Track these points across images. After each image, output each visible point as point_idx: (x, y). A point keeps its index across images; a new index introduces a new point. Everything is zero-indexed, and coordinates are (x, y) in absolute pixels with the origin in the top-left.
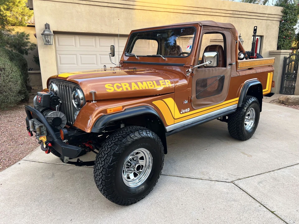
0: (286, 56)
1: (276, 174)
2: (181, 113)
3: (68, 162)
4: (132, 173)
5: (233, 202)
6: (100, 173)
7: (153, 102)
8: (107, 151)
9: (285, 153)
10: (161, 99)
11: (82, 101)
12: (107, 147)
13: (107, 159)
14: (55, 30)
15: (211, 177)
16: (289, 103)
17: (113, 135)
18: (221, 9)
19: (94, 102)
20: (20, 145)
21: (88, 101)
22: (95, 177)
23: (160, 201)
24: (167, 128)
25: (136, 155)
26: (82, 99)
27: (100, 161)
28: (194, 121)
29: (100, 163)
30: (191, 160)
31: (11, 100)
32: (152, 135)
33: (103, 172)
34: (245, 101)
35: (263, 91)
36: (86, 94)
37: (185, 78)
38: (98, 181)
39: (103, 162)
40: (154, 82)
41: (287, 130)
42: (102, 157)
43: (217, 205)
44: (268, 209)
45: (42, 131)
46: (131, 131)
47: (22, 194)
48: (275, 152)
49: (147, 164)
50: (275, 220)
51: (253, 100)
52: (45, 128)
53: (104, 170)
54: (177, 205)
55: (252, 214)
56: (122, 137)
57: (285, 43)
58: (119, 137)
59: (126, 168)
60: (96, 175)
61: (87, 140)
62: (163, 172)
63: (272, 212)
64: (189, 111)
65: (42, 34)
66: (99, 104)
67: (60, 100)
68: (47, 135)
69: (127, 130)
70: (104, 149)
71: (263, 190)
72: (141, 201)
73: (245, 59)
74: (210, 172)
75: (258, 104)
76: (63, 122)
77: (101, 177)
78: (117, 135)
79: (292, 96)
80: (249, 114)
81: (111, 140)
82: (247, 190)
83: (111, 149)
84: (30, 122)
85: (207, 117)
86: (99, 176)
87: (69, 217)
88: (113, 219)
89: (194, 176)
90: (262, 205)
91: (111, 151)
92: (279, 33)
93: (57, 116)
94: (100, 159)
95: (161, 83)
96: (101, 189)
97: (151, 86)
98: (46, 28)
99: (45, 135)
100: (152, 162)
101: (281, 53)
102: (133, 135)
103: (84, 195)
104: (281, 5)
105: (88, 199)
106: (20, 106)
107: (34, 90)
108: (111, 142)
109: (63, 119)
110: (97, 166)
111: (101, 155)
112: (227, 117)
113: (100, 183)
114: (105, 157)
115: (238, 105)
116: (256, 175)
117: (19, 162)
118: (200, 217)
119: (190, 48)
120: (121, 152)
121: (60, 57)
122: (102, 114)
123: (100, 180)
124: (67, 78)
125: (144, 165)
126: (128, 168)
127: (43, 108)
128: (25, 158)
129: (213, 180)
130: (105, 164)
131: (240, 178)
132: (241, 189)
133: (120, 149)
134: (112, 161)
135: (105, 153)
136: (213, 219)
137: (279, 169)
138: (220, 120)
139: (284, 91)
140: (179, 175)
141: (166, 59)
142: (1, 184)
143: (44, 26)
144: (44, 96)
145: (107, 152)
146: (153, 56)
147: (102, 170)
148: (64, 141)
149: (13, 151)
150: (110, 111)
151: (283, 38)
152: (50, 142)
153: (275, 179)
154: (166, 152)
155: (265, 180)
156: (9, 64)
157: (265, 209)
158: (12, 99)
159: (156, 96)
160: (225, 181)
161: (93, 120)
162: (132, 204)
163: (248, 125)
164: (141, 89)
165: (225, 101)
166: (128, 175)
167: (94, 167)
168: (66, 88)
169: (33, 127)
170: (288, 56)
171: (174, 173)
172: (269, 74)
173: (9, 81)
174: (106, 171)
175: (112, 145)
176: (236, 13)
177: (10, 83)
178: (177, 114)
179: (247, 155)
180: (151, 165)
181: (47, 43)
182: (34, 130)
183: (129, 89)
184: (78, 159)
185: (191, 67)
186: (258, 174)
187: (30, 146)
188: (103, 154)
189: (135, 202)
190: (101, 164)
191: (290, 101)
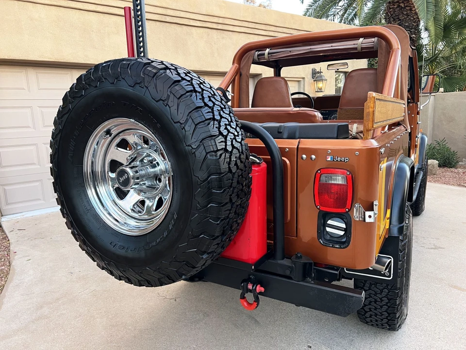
18: (290, 27)
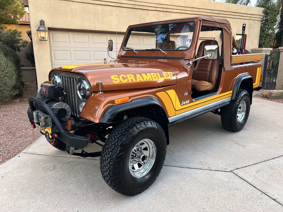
0: (267, 53)
1: (272, 163)
2: (182, 104)
3: (73, 153)
4: (136, 163)
5: (236, 191)
6: (107, 164)
7: (157, 94)
8: (114, 141)
9: (276, 143)
10: (164, 90)
11: (88, 92)
12: (115, 138)
13: (114, 150)
14: (50, 26)
15: (210, 167)
16: (271, 97)
17: (119, 126)
18: (207, 9)
19: (101, 93)
20: (18, 138)
21: (94, 92)
22: (102, 168)
23: (164, 191)
24: (169, 119)
25: (140, 146)
26: (88, 90)
27: (107, 152)
28: (193, 113)
29: (107, 153)
30: (189, 151)
31: (6, 95)
32: (157, 126)
33: (110, 162)
34: (238, 93)
35: (254, 84)
36: (93, 85)
37: (186, 70)
38: (105, 172)
39: (111, 153)
40: (158, 74)
41: (274, 122)
42: (109, 148)
43: (221, 194)
44: (270, 197)
45: (47, 122)
46: (137, 122)
47: (25, 186)
48: (267, 143)
49: (151, 155)
50: (278, 207)
51: (245, 93)
52: (50, 120)
53: (112, 160)
54: (181, 194)
55: (256, 201)
56: (129, 127)
57: (266, 41)
58: (126, 128)
59: (131, 159)
60: (102, 166)
61: (92, 131)
62: (165, 162)
63: (274, 200)
64: (189, 103)
65: (37, 30)
66: (106, 95)
67: (64, 92)
68: (52, 126)
69: (133, 121)
70: (111, 140)
71: (262, 178)
72: (145, 191)
73: (238, 54)
74: (209, 162)
75: (249, 97)
76: (68, 114)
77: (109, 168)
78: (124, 126)
79: (275, 91)
80: (241, 107)
81: (118, 131)
82: (246, 179)
83: (118, 139)
84: (34, 113)
85: (205, 109)
86: (107, 166)
87: (75, 208)
88: (120, 210)
89: (194, 166)
90: (263, 193)
91: (118, 141)
92: (261, 32)
93: (62, 108)
94: (107, 150)
95: (165, 75)
96: (108, 179)
97: (155, 78)
98: (41, 25)
99: (50, 126)
100: (156, 153)
101: (263, 51)
102: (139, 126)
103: (88, 187)
104: (262, 6)
105: (92, 190)
106: (15, 101)
107: (26, 85)
108: (118, 133)
109: (67, 111)
110: (104, 156)
111: (108, 146)
112: (219, 110)
113: (107, 174)
114: (112, 148)
115: (232, 98)
116: (253, 165)
117: (18, 155)
118: (206, 206)
119: (190, 42)
120: (128, 143)
121: (54, 53)
122: (110, 104)
123: (107, 171)
124: (72, 69)
125: (148, 156)
126: (133, 158)
127: (47, 100)
128: (24, 151)
129: (212, 169)
130: (112, 154)
131: (239, 167)
132: (240, 178)
133: (127, 140)
134: (120, 152)
135: (112, 144)
136: (218, 208)
137: (274, 158)
138: (214, 112)
139: (265, 86)
140: (179, 165)
141: (166, 53)
142: (3, 177)
143: (39, 22)
144: (49, 87)
145: (114, 143)
146: (152, 50)
147: (110, 161)
148: (71, 132)
149: (12, 144)
150: (118, 101)
151: (264, 37)
152: (56, 133)
153: (271, 168)
154: (168, 143)
155: (262, 170)
156: (4, 59)
157: (267, 197)
158: (7, 93)
159: (159, 87)
160: (224, 171)
161: (101, 110)
162: (137, 194)
163: (240, 117)
164: (145, 80)
165: (220, 93)
166: (133, 165)
167: (100, 158)
168: (70, 80)
169: (37, 119)
170: (269, 54)
171: (174, 164)
172: (258, 68)
173: (5, 76)
174: (114, 162)
175: (119, 136)
176: (222, 12)
177: (6, 78)
178: (178, 106)
179: (241, 145)
180: (155, 155)
181: (42, 39)
182: (38, 121)
183: (134, 81)
184: (83, 151)
185: (191, 60)
186: (255, 163)
187: (28, 139)
188: (110, 145)
189: (140, 193)
190: (109, 155)
191: (273, 95)
